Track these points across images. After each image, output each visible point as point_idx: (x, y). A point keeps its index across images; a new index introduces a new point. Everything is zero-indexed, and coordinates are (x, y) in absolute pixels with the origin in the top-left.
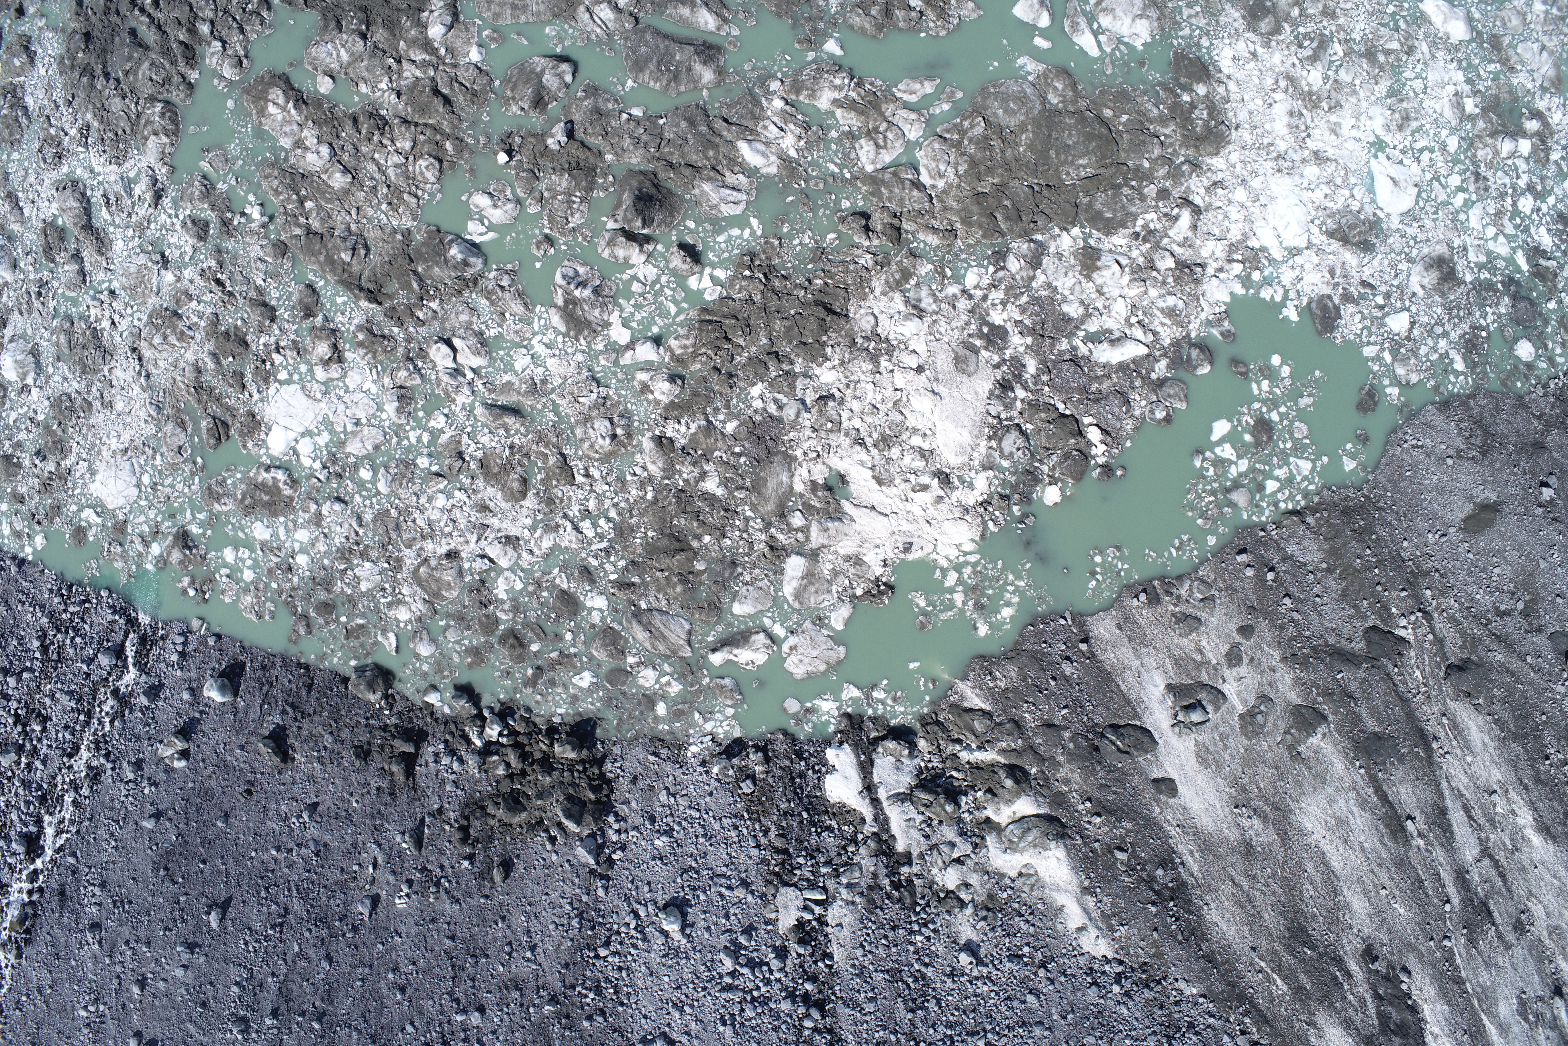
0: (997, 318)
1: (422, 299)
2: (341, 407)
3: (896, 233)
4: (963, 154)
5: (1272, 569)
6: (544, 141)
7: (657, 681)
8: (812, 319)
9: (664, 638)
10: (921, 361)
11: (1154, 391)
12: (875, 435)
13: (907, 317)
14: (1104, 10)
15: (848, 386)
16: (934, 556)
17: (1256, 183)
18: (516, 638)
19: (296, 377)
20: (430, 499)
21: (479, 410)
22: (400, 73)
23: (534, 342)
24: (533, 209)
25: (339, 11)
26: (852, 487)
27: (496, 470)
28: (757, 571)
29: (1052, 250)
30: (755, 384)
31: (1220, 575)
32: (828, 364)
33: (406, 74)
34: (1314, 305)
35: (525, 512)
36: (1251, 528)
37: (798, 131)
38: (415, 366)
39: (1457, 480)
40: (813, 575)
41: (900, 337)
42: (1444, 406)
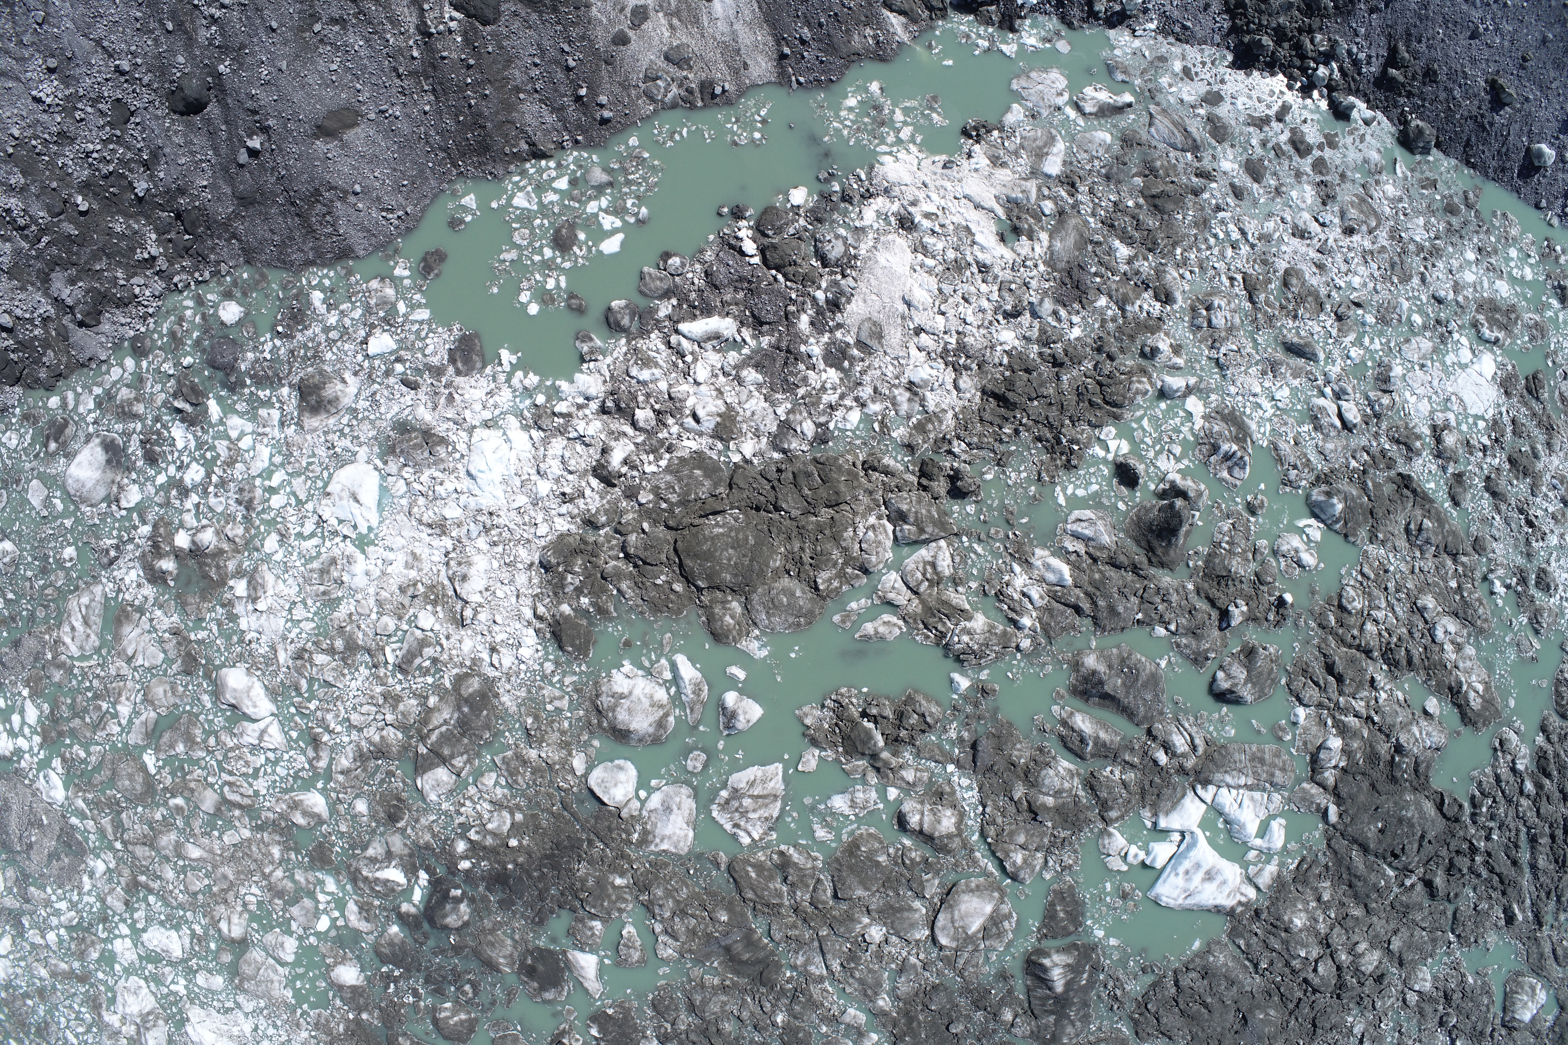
0: (833, 375)
1: (1364, 472)
2: (1435, 383)
3: (925, 472)
4: (845, 549)
5: (578, 99)
6: (1249, 610)
7: (1180, 90)
8: (1020, 391)
9: (1173, 123)
10: (916, 340)
11: (676, 286)
12: (968, 273)
13: (926, 383)
14: (661, 706)
15: (991, 323)
16: (921, 156)
17: (522, 500)
18: (1297, 150)
19: (1471, 420)
20: (1365, 285)
21: (1322, 356)
22: (1368, 706)
23: (1271, 411)
24: (1263, 543)
25: (1415, 783)
26: (994, 229)
27: (1310, 299)
28: (1088, 167)
29: (764, 440)
30: (1077, 339)
31: (632, 103)
32: (1007, 348)
33: (1363, 704)
34: (479, 365)
35: (1286, 257)
36: (591, 144)
37: (1009, 592)
38: (1372, 409)
39: (354, 168)
40: (1037, 155)
41: (934, 364)
42: (344, 253)
